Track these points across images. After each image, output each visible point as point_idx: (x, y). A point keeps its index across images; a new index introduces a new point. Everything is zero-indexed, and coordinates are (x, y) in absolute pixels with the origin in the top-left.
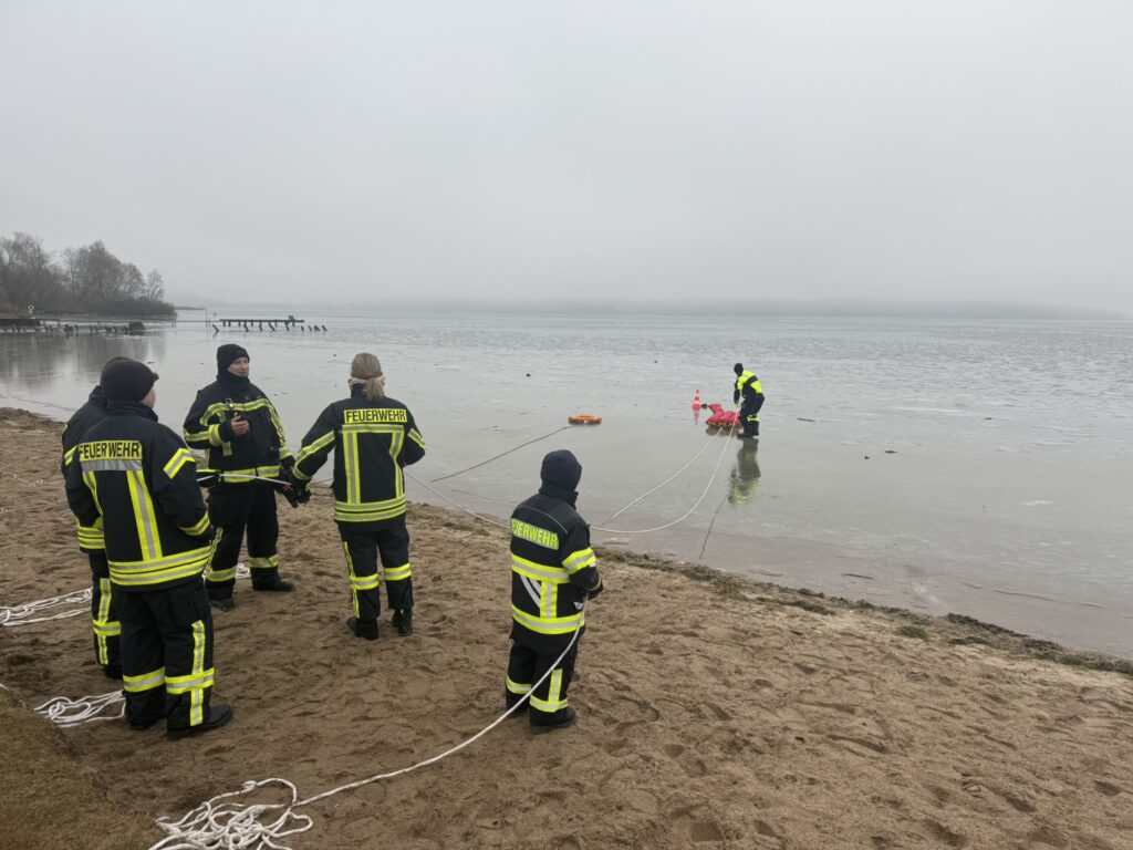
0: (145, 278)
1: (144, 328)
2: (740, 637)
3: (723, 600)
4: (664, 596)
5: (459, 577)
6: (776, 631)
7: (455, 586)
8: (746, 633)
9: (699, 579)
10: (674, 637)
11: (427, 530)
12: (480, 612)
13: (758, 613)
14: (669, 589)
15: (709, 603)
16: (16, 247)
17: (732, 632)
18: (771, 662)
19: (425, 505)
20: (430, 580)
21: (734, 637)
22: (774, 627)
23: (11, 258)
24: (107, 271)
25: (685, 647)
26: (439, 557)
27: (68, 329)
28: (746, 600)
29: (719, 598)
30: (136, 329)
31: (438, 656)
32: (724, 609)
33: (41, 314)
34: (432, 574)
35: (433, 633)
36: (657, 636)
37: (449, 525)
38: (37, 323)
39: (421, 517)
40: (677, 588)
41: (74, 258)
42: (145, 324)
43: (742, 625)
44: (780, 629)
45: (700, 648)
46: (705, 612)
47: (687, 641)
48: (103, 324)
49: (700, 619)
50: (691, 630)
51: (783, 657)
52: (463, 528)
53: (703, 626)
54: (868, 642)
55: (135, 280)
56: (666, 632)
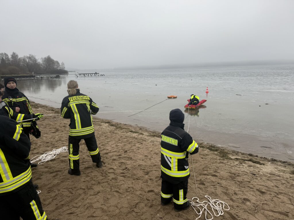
0: (60, 64)
1: (60, 77)
2: (233, 176)
3: (224, 160)
4: (202, 158)
5: (133, 151)
6: (246, 174)
7: (131, 155)
8: (235, 174)
9: (213, 150)
10: (208, 177)
11: (125, 133)
12: (139, 166)
13: (237, 165)
14: (204, 155)
15: (219, 161)
16: (30, 58)
17: (230, 174)
18: (248, 189)
19: (125, 124)
20: (123, 152)
21: (231, 177)
22: (244, 171)
23: (28, 61)
24: (51, 63)
25: (213, 182)
26: (127, 143)
27: (42, 77)
28: (231, 159)
29: (222, 159)
30: (58, 77)
31: (123, 185)
32: (224, 163)
33: (35, 74)
34: (124, 150)
35: (122, 175)
36: (202, 176)
37: (131, 131)
38: (34, 76)
39: (123, 129)
40: (206, 155)
41: (44, 60)
42: (60, 76)
43: (233, 171)
44: (247, 172)
45: (219, 182)
46: (218, 165)
47: (213, 179)
48: (50, 76)
49: (217, 168)
50: (214, 174)
51: (251, 186)
52: (135, 132)
53: (218, 171)
54: (281, 178)
55: (58, 65)
56: (205, 175)
